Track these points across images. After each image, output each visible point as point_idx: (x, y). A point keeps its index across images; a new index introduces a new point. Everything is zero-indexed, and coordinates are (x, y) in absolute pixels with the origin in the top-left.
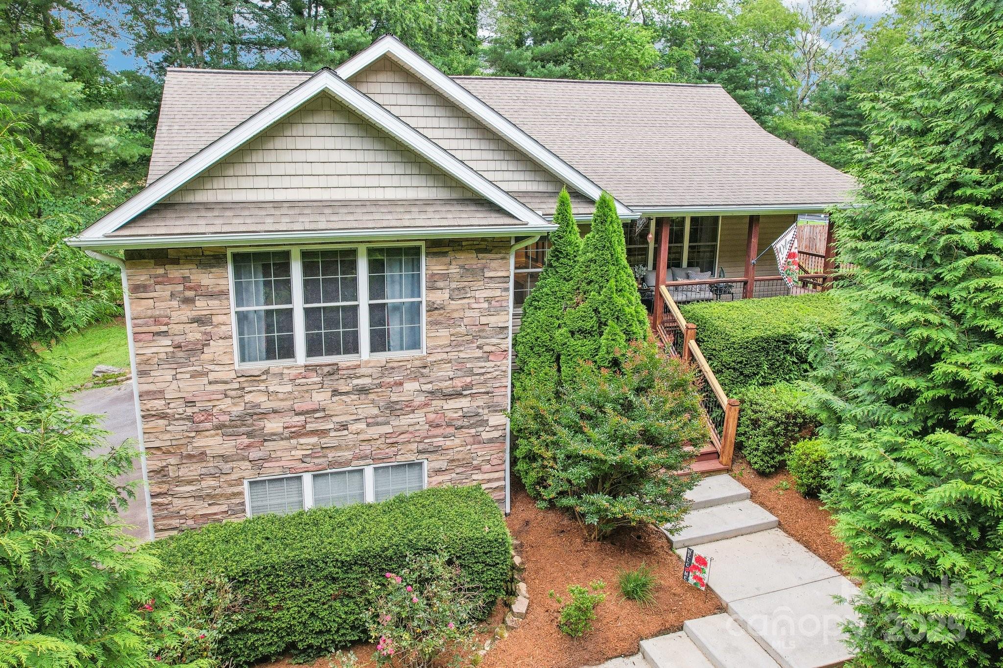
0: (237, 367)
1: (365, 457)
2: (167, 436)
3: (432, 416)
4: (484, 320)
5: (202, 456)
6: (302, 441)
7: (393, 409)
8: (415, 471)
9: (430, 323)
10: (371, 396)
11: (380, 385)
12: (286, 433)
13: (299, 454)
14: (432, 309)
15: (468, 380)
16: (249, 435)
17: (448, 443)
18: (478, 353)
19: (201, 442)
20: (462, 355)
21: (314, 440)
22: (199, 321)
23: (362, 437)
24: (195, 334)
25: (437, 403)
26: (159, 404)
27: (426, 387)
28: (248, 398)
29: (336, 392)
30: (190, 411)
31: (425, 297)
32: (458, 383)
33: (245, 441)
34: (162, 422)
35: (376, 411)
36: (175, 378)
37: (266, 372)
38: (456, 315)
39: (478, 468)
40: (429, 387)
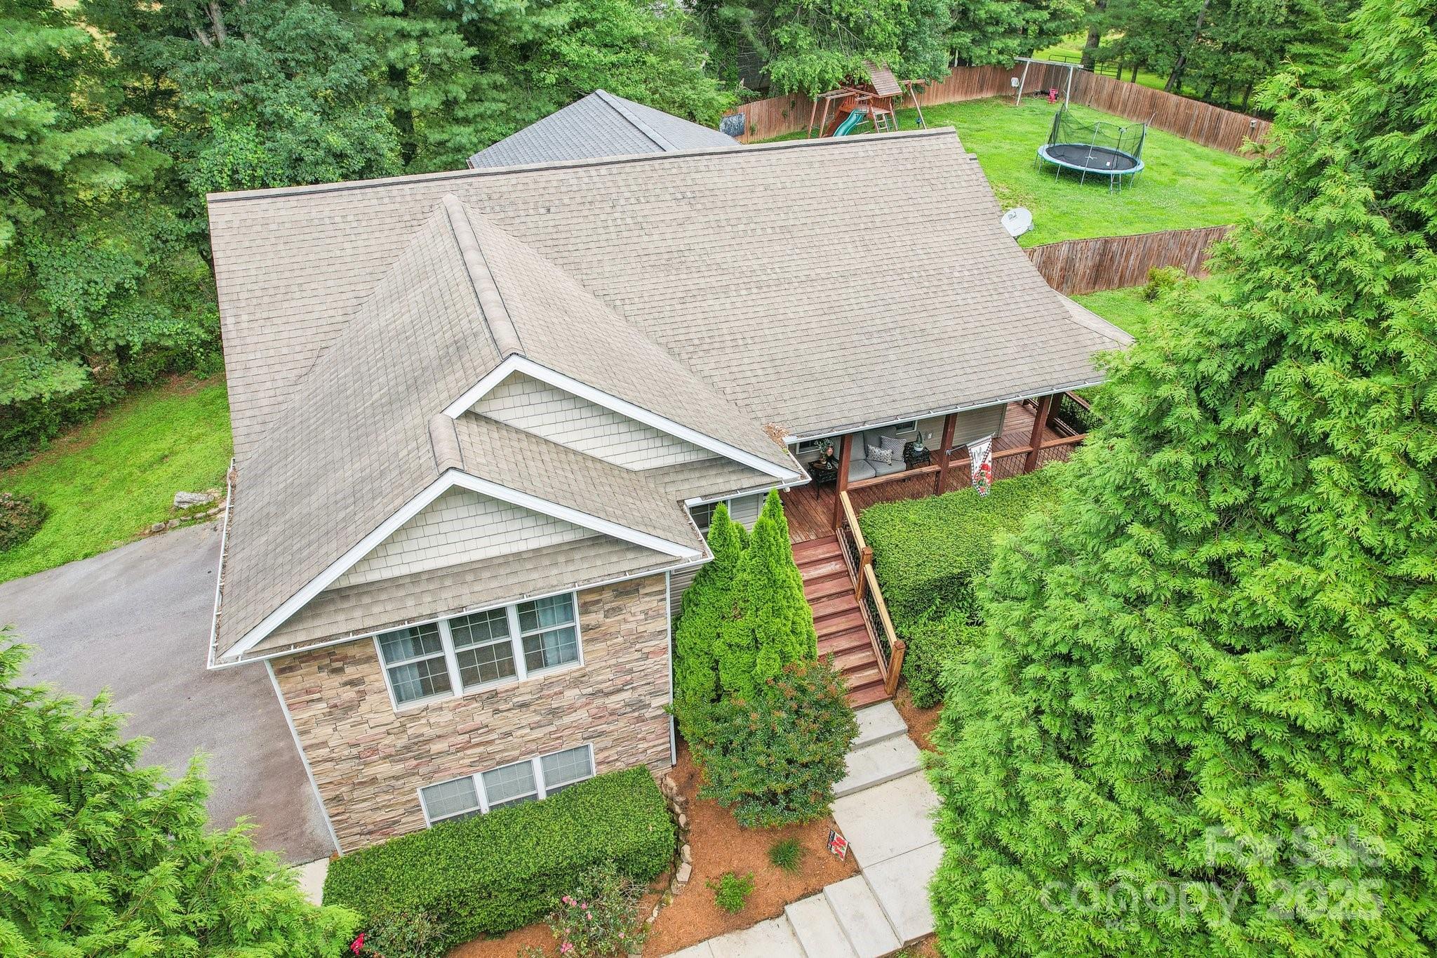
0: (395, 711)
1: (533, 752)
2: (337, 773)
3: (594, 711)
4: (641, 629)
5: (374, 781)
6: (469, 752)
7: (555, 713)
8: (583, 751)
9: (587, 642)
10: (532, 708)
11: (540, 698)
12: (453, 749)
13: (467, 761)
14: (586, 629)
15: (629, 678)
16: (415, 758)
17: (612, 728)
18: (638, 655)
19: (369, 771)
20: (620, 660)
21: (481, 749)
22: (352, 683)
23: (526, 739)
24: (349, 694)
25: (599, 702)
26: (324, 752)
27: (584, 692)
28: (410, 732)
29: (497, 711)
30: (355, 751)
31: (578, 621)
32: (619, 682)
33: (414, 762)
34: (329, 765)
35: (538, 718)
36: (335, 730)
37: (427, 708)
38: (612, 630)
39: (644, 739)
40: (590, 690)
